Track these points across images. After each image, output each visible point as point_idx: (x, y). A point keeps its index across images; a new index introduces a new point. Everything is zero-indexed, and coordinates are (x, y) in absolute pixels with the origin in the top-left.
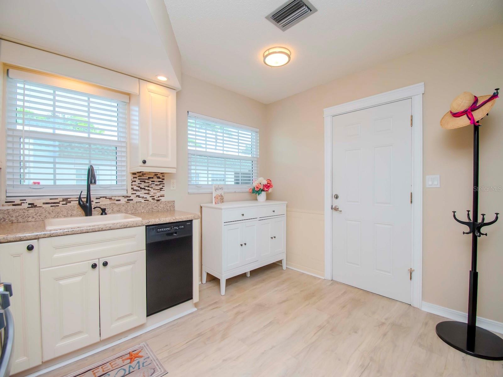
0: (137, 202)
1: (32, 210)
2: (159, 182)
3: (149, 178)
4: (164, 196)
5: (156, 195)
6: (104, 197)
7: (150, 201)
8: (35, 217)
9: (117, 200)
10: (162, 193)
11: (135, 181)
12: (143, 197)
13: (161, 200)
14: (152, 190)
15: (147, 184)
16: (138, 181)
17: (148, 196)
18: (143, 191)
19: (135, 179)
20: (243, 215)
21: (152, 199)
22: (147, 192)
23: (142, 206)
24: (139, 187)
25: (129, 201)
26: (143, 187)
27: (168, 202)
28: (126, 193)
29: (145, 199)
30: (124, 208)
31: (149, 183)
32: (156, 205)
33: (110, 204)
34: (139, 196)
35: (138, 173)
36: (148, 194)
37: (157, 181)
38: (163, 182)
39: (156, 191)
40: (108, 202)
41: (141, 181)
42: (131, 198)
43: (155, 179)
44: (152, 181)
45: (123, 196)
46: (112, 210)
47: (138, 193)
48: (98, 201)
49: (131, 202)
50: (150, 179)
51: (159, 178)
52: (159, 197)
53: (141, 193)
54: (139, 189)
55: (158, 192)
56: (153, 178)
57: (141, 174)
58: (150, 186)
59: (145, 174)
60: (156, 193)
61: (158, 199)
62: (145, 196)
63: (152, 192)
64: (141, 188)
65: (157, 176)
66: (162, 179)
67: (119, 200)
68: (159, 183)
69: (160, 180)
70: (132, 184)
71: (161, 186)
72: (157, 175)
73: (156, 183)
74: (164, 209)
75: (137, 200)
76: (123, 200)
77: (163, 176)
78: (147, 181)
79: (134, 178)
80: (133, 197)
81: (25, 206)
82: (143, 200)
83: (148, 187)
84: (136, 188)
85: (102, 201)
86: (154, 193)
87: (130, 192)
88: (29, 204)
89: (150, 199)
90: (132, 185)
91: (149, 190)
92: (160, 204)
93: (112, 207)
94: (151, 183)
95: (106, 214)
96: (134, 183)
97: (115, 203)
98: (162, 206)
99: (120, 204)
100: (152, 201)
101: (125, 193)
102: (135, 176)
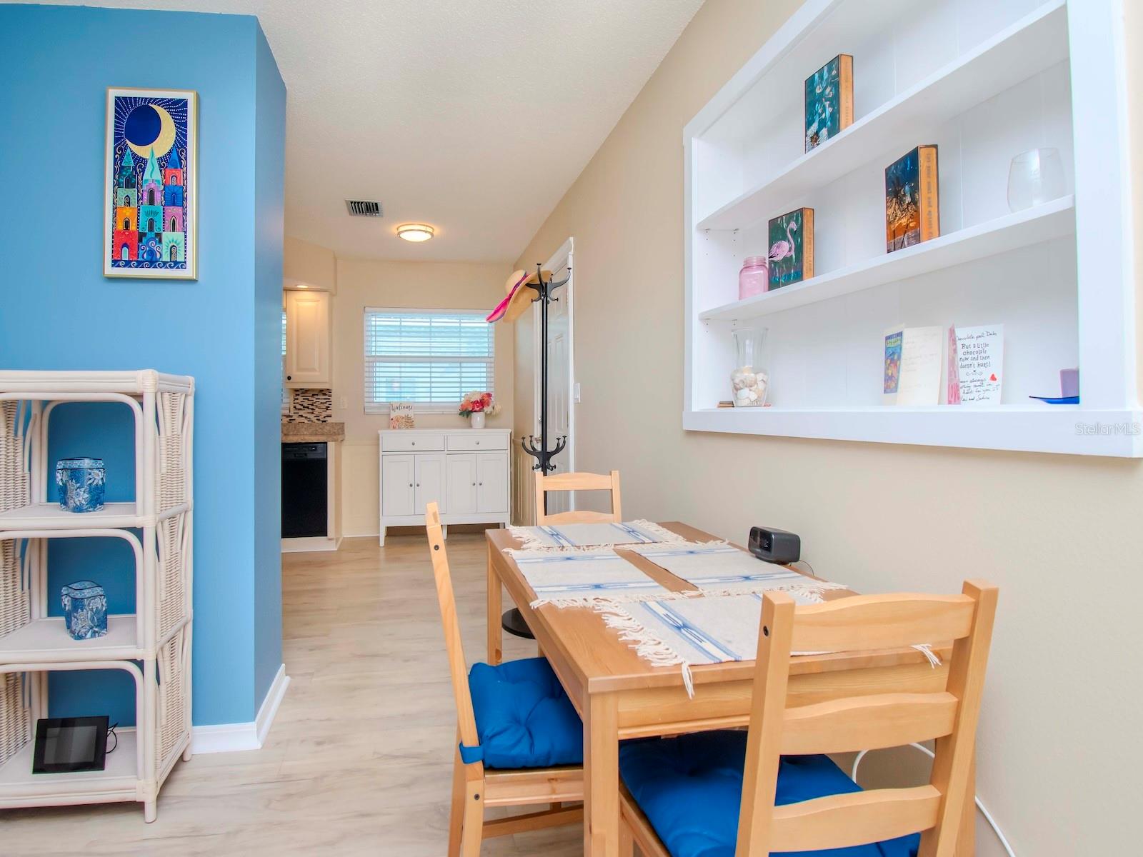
0: (300, 422)
2: (324, 399)
3: (313, 395)
4: (331, 417)
5: (321, 415)
7: (314, 422)
10: (328, 412)
11: (297, 399)
12: (306, 417)
13: (327, 420)
14: (317, 409)
15: (311, 403)
16: (301, 399)
17: (312, 417)
18: (307, 410)
19: (297, 397)
20: (413, 444)
22: (311, 411)
23: (305, 426)
24: (302, 405)
25: (292, 421)
26: (306, 405)
27: (336, 424)
28: (288, 412)
29: (309, 420)
30: (285, 428)
31: (313, 400)
32: (321, 427)
34: (301, 416)
35: (301, 389)
36: (312, 413)
37: (322, 399)
38: (329, 399)
39: (321, 411)
41: (304, 399)
42: (293, 418)
43: (320, 396)
44: (316, 399)
45: (285, 416)
47: (301, 413)
50: (315, 396)
51: (325, 394)
52: (325, 417)
53: (305, 412)
54: (302, 407)
55: (324, 411)
56: (317, 395)
57: (304, 391)
58: (315, 405)
59: (308, 391)
60: (322, 413)
61: (324, 419)
62: (309, 416)
63: (317, 411)
64: (304, 407)
66: (329, 396)
68: (325, 401)
69: (327, 397)
71: (327, 405)
72: (323, 391)
73: (320, 401)
74: (330, 432)
75: (299, 420)
76: (286, 420)
77: (329, 392)
78: (310, 398)
79: (296, 395)
80: (295, 416)
82: (306, 421)
83: (312, 405)
84: (298, 406)
86: (319, 413)
87: (293, 410)
89: (314, 419)
90: (294, 403)
91: (313, 409)
92: (326, 425)
96: (296, 401)
98: (328, 428)
100: (317, 422)
102: (297, 393)
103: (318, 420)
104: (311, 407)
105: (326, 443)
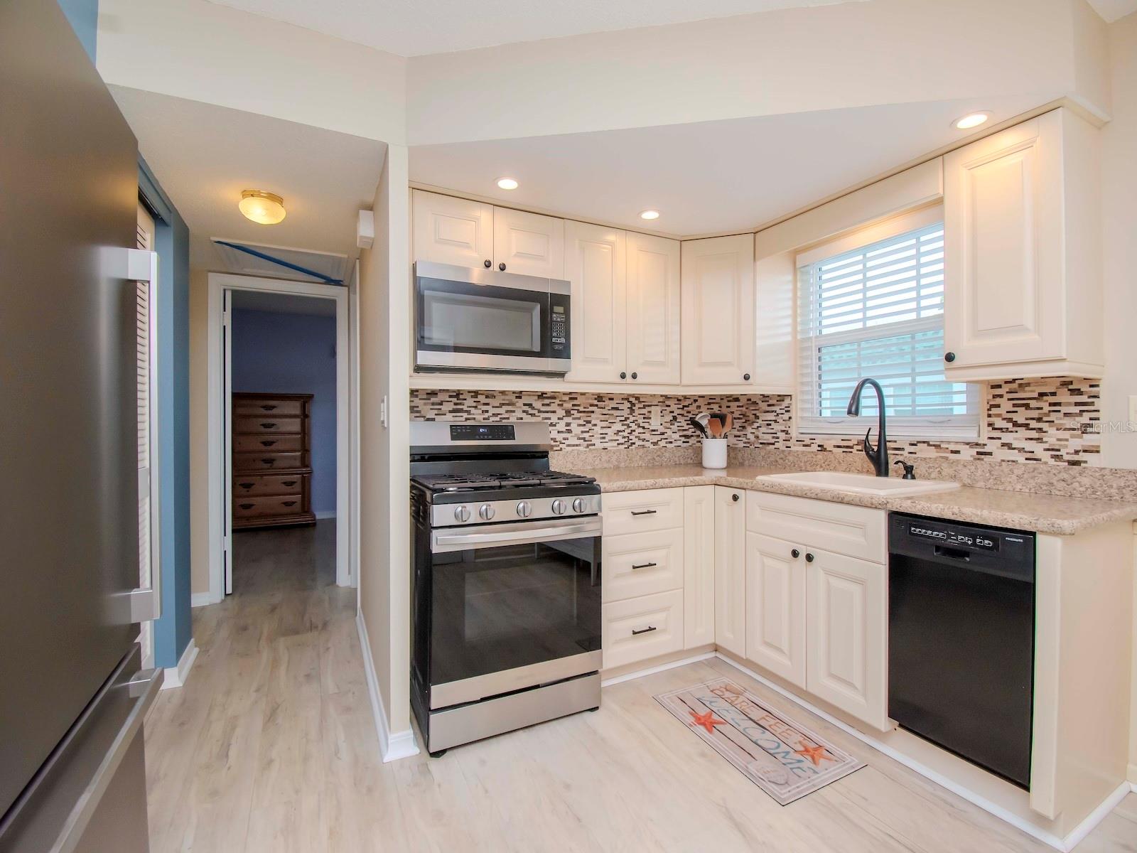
0: (1003, 461)
1: (820, 456)
2: (1077, 404)
3: (1042, 395)
4: (1098, 452)
5: (1066, 447)
6: (924, 442)
7: (1046, 463)
8: (823, 465)
9: (953, 452)
10: (1089, 440)
11: (998, 406)
12: (1021, 450)
13: (1086, 462)
14: (1052, 431)
15: (1035, 414)
16: (1006, 405)
17: (1038, 449)
18: (1023, 433)
19: (998, 401)
21: (1052, 457)
22: (1034, 434)
23: (1016, 471)
24: (1010, 420)
25: (983, 456)
26: (1021, 420)
27: (1114, 472)
28: (976, 435)
29: (1029, 455)
30: (966, 471)
31: (1041, 408)
32: (1065, 476)
33: (937, 458)
34: (1008, 446)
35: (1006, 382)
36: (1039, 440)
37: (1069, 404)
38: (1092, 404)
39: (1067, 434)
40: (932, 453)
41: (1014, 405)
42: (986, 449)
43: (1064, 396)
44: (1051, 404)
45: (968, 444)
46: (940, 473)
47: (1007, 438)
48: (912, 449)
49: (987, 458)
50: (1045, 398)
51: (1078, 392)
52: (1077, 452)
53: (1018, 438)
54: (1010, 425)
55: (1072, 436)
56: (1054, 394)
57: (1015, 386)
58: (1045, 419)
59: (1028, 384)
60: (1067, 440)
61: (1076, 458)
62: (1029, 446)
63: (1052, 436)
64: (1016, 424)
65: (1070, 387)
66: (1089, 397)
67: (957, 452)
68: (1077, 410)
69: (1084, 399)
70: (990, 412)
71: (1085, 419)
72: (1071, 383)
73: (1064, 409)
74: (1094, 493)
75: (1001, 454)
76: (968, 454)
77: (1091, 386)
78: (1033, 404)
79: (995, 396)
80: (992, 446)
81: (815, 448)
82: (1021, 458)
83: (1039, 420)
84: (999, 423)
85: (921, 451)
86: (1058, 440)
87: (986, 432)
88: (819, 446)
89: (1046, 456)
90: (989, 416)
91: (1040, 430)
92: (1080, 474)
93: (940, 466)
94: (1047, 408)
95: (913, 477)
96: (994, 411)
97: (947, 458)
98: (1086, 481)
99: (958, 462)
100: (1052, 462)
101: (972, 436)
102: (998, 391)
103: (1058, 458)
104: (1033, 424)
105: (1034, 534)
